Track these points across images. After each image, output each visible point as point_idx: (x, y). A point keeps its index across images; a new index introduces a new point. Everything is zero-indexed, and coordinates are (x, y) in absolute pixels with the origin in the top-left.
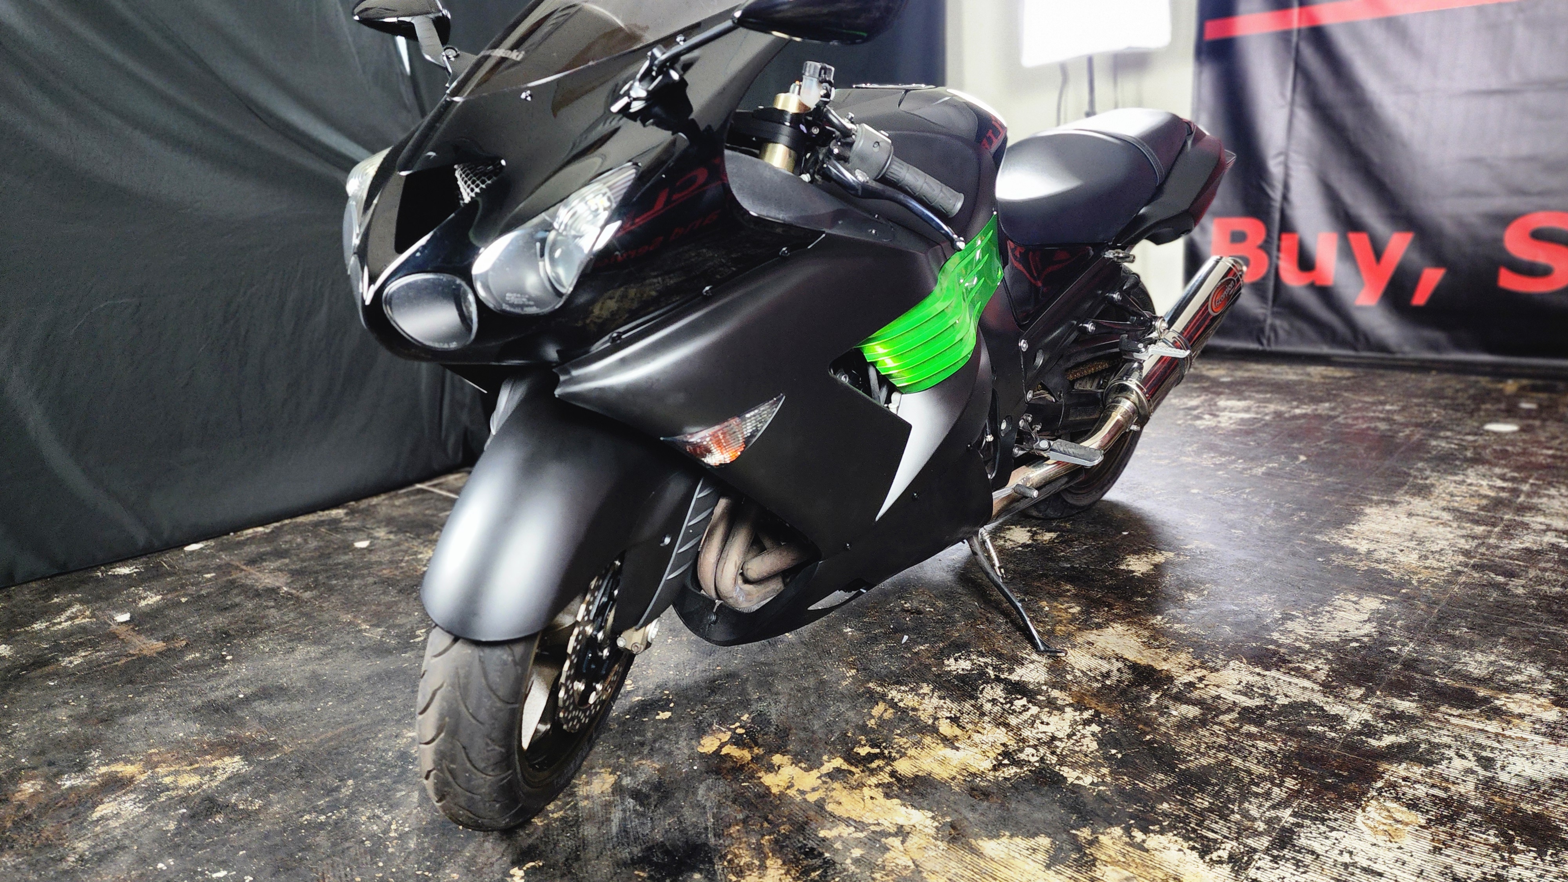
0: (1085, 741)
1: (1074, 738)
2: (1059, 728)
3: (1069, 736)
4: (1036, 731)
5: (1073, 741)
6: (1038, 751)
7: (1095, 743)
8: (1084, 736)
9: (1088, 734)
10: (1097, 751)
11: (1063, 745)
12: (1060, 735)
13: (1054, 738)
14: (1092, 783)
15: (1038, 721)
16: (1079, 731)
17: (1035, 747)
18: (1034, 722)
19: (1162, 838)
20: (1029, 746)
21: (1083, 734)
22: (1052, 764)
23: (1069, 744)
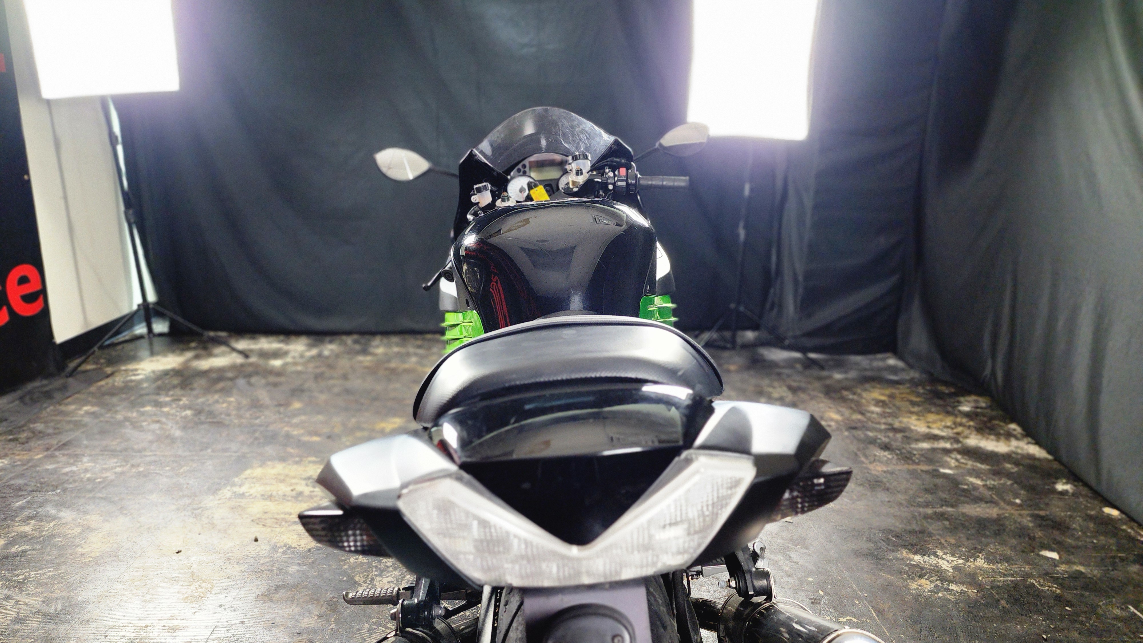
0: (363, 579)
1: (370, 579)
2: (381, 582)
3: (373, 579)
4: (393, 576)
5: (370, 577)
6: (385, 565)
7: (357, 580)
8: (365, 582)
9: (363, 584)
10: (354, 576)
11: (373, 573)
12: (378, 578)
13: (380, 575)
14: (349, 559)
15: (395, 582)
16: (369, 584)
17: (388, 567)
18: (397, 581)
19: (309, 547)
20: (391, 566)
21: (366, 583)
22: (374, 561)
23: (371, 575)
